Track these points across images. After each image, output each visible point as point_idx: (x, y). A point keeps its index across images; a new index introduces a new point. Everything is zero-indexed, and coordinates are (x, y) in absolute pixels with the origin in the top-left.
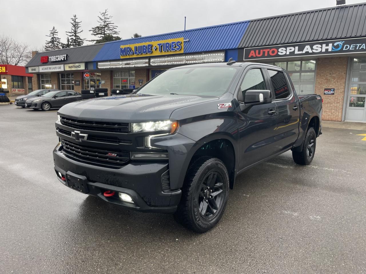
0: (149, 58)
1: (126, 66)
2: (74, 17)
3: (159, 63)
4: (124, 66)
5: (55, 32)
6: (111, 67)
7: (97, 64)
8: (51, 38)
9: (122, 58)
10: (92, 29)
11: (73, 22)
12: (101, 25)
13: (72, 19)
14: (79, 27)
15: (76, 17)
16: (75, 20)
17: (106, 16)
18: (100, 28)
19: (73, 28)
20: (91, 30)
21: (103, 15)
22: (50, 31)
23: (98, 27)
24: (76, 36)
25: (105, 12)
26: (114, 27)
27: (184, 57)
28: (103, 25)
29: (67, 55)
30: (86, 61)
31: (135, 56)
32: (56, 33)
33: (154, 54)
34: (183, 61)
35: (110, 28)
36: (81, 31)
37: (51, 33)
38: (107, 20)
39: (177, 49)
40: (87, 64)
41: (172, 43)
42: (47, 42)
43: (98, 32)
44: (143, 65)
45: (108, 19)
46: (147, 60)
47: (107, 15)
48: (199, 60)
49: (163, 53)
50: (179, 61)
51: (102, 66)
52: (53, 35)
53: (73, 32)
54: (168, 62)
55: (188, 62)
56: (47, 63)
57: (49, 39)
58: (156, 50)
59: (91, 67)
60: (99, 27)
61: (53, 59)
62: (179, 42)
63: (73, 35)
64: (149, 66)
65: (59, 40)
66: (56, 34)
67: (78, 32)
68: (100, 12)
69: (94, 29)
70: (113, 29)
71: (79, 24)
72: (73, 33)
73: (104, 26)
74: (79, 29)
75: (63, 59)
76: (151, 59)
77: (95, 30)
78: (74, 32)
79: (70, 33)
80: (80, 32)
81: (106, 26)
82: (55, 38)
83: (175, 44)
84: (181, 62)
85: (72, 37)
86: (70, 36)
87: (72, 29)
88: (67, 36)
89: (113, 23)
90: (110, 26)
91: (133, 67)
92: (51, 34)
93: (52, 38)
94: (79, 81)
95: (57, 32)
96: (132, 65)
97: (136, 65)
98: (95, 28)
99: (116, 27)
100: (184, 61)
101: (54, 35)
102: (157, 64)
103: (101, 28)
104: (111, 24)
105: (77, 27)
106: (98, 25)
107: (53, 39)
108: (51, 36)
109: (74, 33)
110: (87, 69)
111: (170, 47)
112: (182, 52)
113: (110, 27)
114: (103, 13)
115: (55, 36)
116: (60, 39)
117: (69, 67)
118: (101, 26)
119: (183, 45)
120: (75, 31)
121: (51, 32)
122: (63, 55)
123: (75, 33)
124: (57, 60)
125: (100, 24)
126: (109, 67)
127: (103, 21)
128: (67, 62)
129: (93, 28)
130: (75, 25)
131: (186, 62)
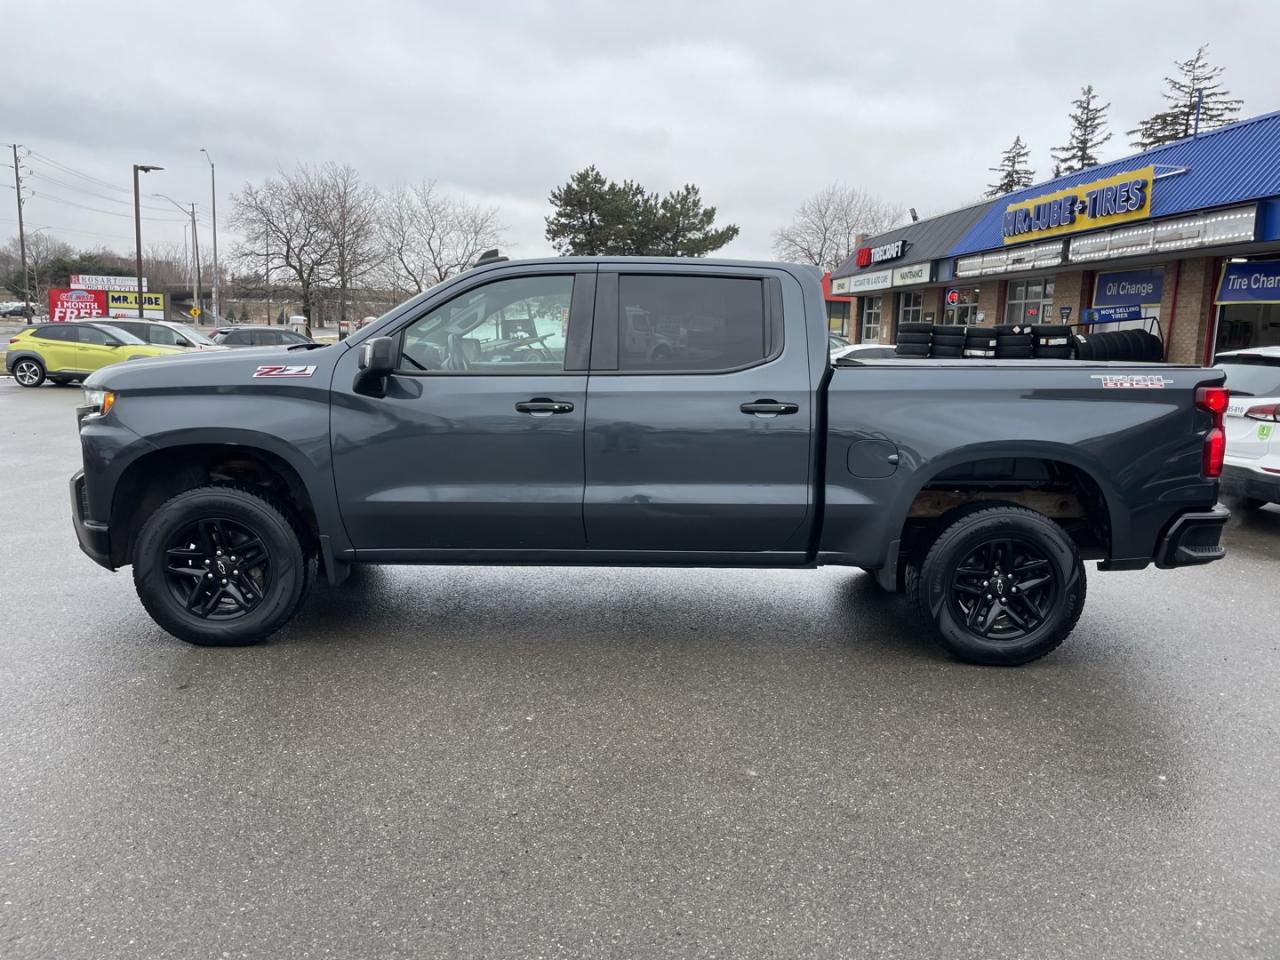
0: (1067, 239)
1: (1015, 266)
2: (1084, 93)
3: (1091, 252)
4: (1010, 268)
5: (1019, 155)
6: (984, 271)
7: (956, 265)
8: (1005, 173)
9: (1008, 241)
10: (1141, 127)
11: (1079, 112)
12: (1176, 106)
13: (1077, 101)
14: (1098, 124)
15: (1093, 93)
16: (1085, 105)
17: (1198, 72)
18: (1169, 119)
19: (1078, 133)
20: (1134, 132)
21: (1186, 68)
22: (1006, 152)
23: (1163, 118)
24: (1083, 158)
25: (1198, 59)
26: (1229, 105)
27: (1153, 229)
28: (1185, 106)
29: (904, 242)
30: (936, 255)
31: (1035, 235)
32: (1023, 155)
33: (1077, 228)
34: (1148, 244)
35: (1215, 113)
36: (1106, 139)
37: (1008, 159)
38: (1205, 84)
39: (1132, 205)
40: (936, 265)
42: (990, 189)
43: (1160, 134)
44: (1053, 261)
45: (1206, 79)
46: (1059, 247)
47: (1203, 66)
48: (1190, 238)
49: (1101, 222)
50: (1137, 245)
51: (970, 268)
52: (1013, 166)
53: (1075, 145)
54: (1110, 250)
55: (1162, 245)
56: (867, 266)
57: (998, 179)
58: (1082, 211)
59: (945, 275)
60: (1168, 115)
61: (877, 255)
62: (1137, 182)
63: (1074, 157)
64: (1064, 263)
65: (1031, 176)
66: (1022, 159)
67: (1095, 141)
68: (1176, 62)
69: (1147, 123)
70: (1219, 115)
71: (1098, 114)
72: (1074, 148)
73: (1187, 110)
74: (1097, 132)
75: (895, 256)
76: (1072, 241)
77: (1151, 128)
78: (1080, 145)
79: (1068, 149)
80: (1101, 143)
81: (1194, 107)
82: (1017, 173)
83: (1127, 191)
84: (1144, 248)
85: (1069, 164)
86: (1065, 160)
87: (1073, 136)
88: (1057, 162)
89: (1223, 94)
90: (1211, 106)
91: (1027, 270)
92: (1006, 163)
93: (1009, 175)
94: (932, 315)
95: (1026, 154)
96: (1029, 262)
97: (1038, 264)
98: (1153, 119)
99: (1235, 105)
100: (1151, 242)
101: (1016, 165)
102: (1084, 257)
103: (1175, 116)
104: (1214, 98)
105: (1091, 125)
106: (1165, 108)
107: (1011, 176)
108: (1006, 168)
109: (1081, 149)
110: (934, 279)
111: (1115, 201)
112: (1146, 213)
113: (1212, 109)
114: (1186, 64)
115: (1018, 167)
116: (1033, 173)
117: (903, 277)
118: (1176, 110)
119: (1149, 191)
120: (1084, 142)
121: (1007, 155)
122: (897, 244)
123: (1083, 149)
124: (885, 257)
125: (1173, 105)
126: (980, 271)
127: (1187, 90)
128: (904, 261)
129: (1143, 123)
130: (1087, 121)
131: (1157, 246)
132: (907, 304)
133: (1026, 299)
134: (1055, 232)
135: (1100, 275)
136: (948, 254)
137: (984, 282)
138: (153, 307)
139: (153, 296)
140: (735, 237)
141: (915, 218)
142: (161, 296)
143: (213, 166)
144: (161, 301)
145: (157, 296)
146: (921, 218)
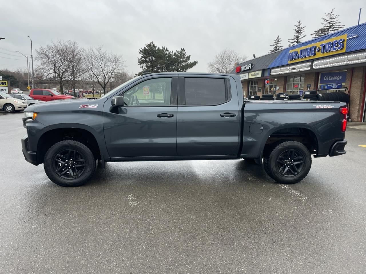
0: (312, 61)
1: (292, 71)
2: (298, 23)
3: (321, 65)
4: (290, 71)
5: (279, 41)
6: (281, 73)
7: (271, 71)
8: (274, 47)
9: (289, 63)
10: (315, 33)
11: (296, 28)
12: (325, 27)
13: (296, 25)
14: (302, 32)
15: (301, 23)
16: (298, 26)
17: (331, 16)
18: (323, 30)
19: (296, 35)
20: (313, 34)
21: (328, 15)
22: (275, 40)
23: (321, 30)
24: (297, 42)
25: (331, 12)
26: (340, 27)
27: (347, 56)
28: (328, 26)
29: (252, 64)
30: (263, 68)
31: (300, 60)
32: (280, 41)
33: (316, 57)
34: (345, 62)
35: (336, 28)
36: (304, 37)
37: (276, 42)
38: (333, 20)
39: (339, 48)
40: (263, 71)
41: (335, 42)
42: (270, 51)
43: (320, 35)
44: (307, 69)
45: (334, 18)
46: (310, 64)
47: (333, 15)
48: (362, 59)
49: (326, 55)
50: (340, 62)
51: (275, 72)
52: (277, 44)
53: (295, 38)
54: (329, 64)
55: (350, 62)
56: (239, 72)
57: (272, 48)
58: (319, 51)
59: (267, 74)
60: (323, 29)
61: (243, 68)
62: (341, 40)
63: (295, 42)
64: (311, 69)
65: (282, 48)
66: (279, 42)
67: (301, 37)
68: (325, 13)
69: (317, 31)
70: (338, 29)
71: (302, 29)
72: (295, 39)
73: (328, 28)
74: (302, 34)
75: (249, 69)
76: (314, 61)
77: (318, 33)
78: (297, 38)
79: (293, 39)
80: (303, 38)
81: (330, 27)
82: (278, 46)
83: (337, 43)
84: (343, 63)
85: (293, 44)
86: (292, 43)
87: (295, 36)
88: (290, 43)
89: (339, 23)
90: (335, 26)
91: (297, 72)
92: (275, 43)
93: (276, 47)
94: (261, 88)
95: (281, 41)
96: (297, 69)
97: (301, 70)
98: (318, 30)
99: (342, 26)
100: (346, 61)
101: (278, 44)
102: (319, 67)
103: (325, 29)
104: (336, 24)
105: (300, 32)
106: (322, 27)
107: (277, 48)
108: (275, 45)
109: (297, 39)
110: (263, 76)
111: (332, 47)
112: (344, 51)
113: (335, 27)
114: (328, 14)
115: (278, 45)
116: (283, 47)
117: (252, 75)
118: (325, 28)
119: (345, 43)
120: (298, 37)
121: (275, 41)
122: (249, 65)
123: (298, 39)
124: (245, 69)
125: (324, 26)
126: (279, 73)
127: (328, 22)
129: (315, 31)
130: (299, 31)
131: (348, 62)
132: (252, 84)
133: (294, 82)
134: (308, 59)
135: (321, 74)
136: (268, 67)
137: (279, 77)
138: (4, 85)
139: (4, 82)
140: (196, 64)
141: (254, 57)
142: (6, 82)
143: (31, 41)
144: (7, 84)
145: (5, 82)
146: (256, 57)
